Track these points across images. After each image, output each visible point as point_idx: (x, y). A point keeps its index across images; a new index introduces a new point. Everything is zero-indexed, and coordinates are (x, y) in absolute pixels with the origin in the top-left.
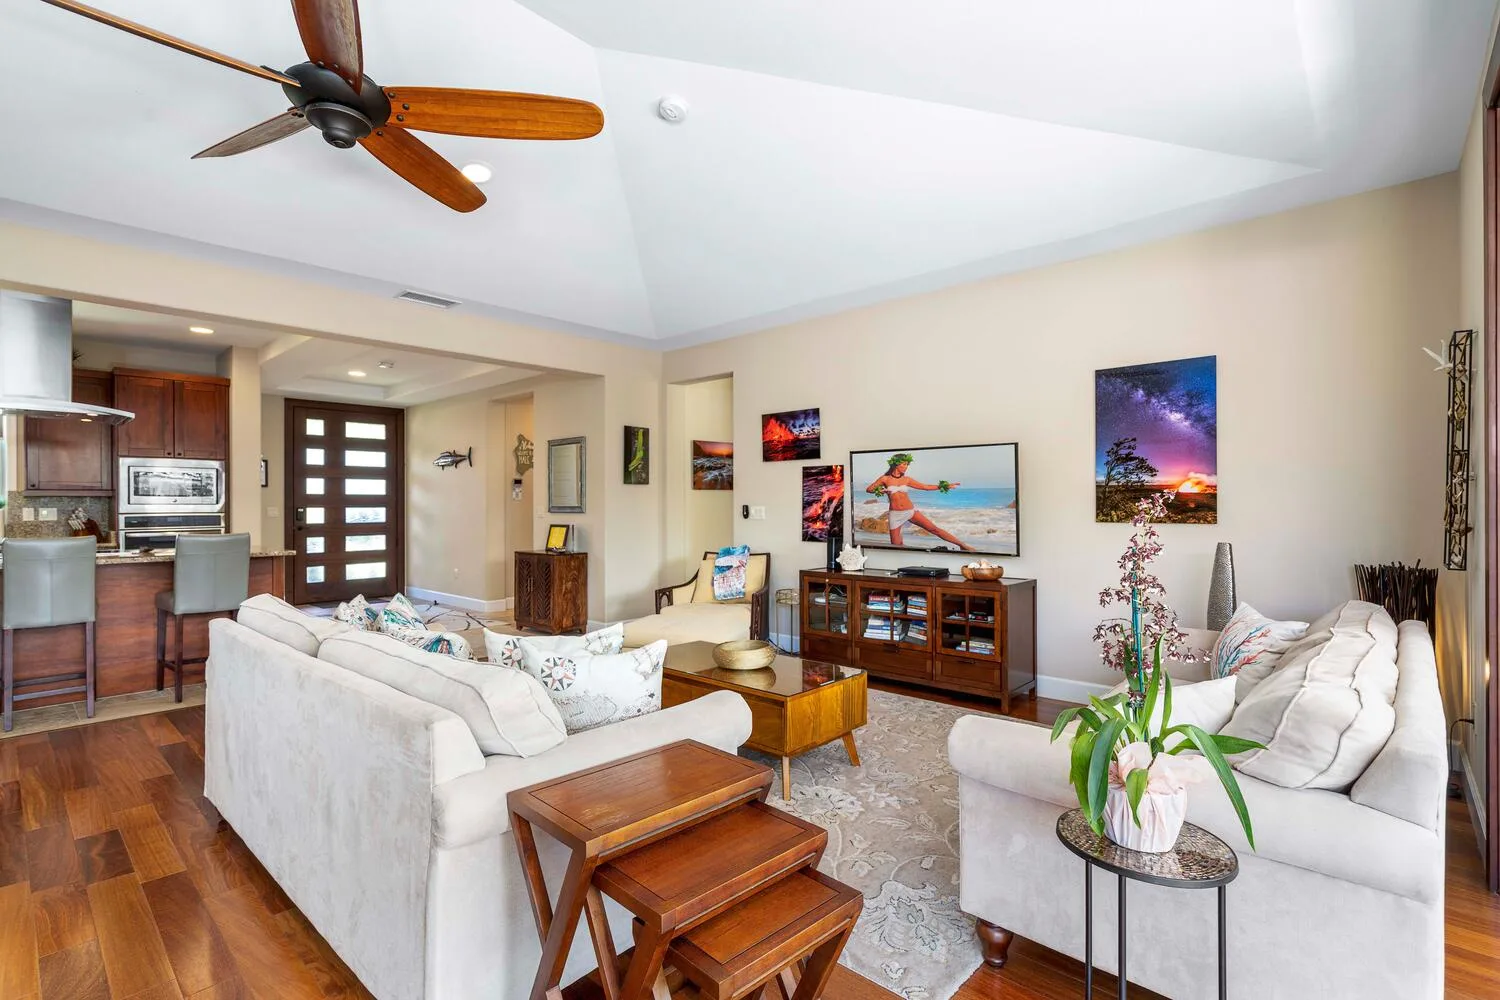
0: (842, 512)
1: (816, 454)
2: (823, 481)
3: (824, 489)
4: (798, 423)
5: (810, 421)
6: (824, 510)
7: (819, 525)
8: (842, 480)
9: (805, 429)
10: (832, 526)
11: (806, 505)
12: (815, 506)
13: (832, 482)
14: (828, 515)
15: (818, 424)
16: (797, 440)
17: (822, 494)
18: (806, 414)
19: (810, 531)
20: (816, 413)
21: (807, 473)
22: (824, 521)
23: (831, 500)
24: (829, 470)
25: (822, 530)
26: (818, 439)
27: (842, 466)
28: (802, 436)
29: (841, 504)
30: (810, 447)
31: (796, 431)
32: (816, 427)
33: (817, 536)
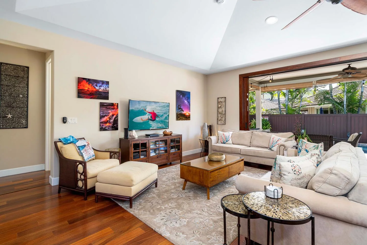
0: (117, 120)
1: (107, 98)
2: (109, 108)
3: (110, 111)
4: (98, 85)
5: (104, 86)
6: (110, 119)
7: (108, 124)
8: (118, 108)
9: (102, 88)
10: (113, 124)
11: (101, 117)
12: (106, 117)
13: (113, 109)
14: (112, 121)
15: (108, 87)
16: (97, 91)
17: (109, 113)
18: (103, 82)
19: (104, 127)
20: (107, 83)
21: (102, 105)
22: (110, 123)
23: (113, 115)
24: (112, 105)
25: (109, 126)
26: (108, 93)
27: (118, 104)
28: (100, 90)
29: (117, 116)
30: (104, 95)
31: (97, 88)
32: (107, 88)
33: (107, 128)
